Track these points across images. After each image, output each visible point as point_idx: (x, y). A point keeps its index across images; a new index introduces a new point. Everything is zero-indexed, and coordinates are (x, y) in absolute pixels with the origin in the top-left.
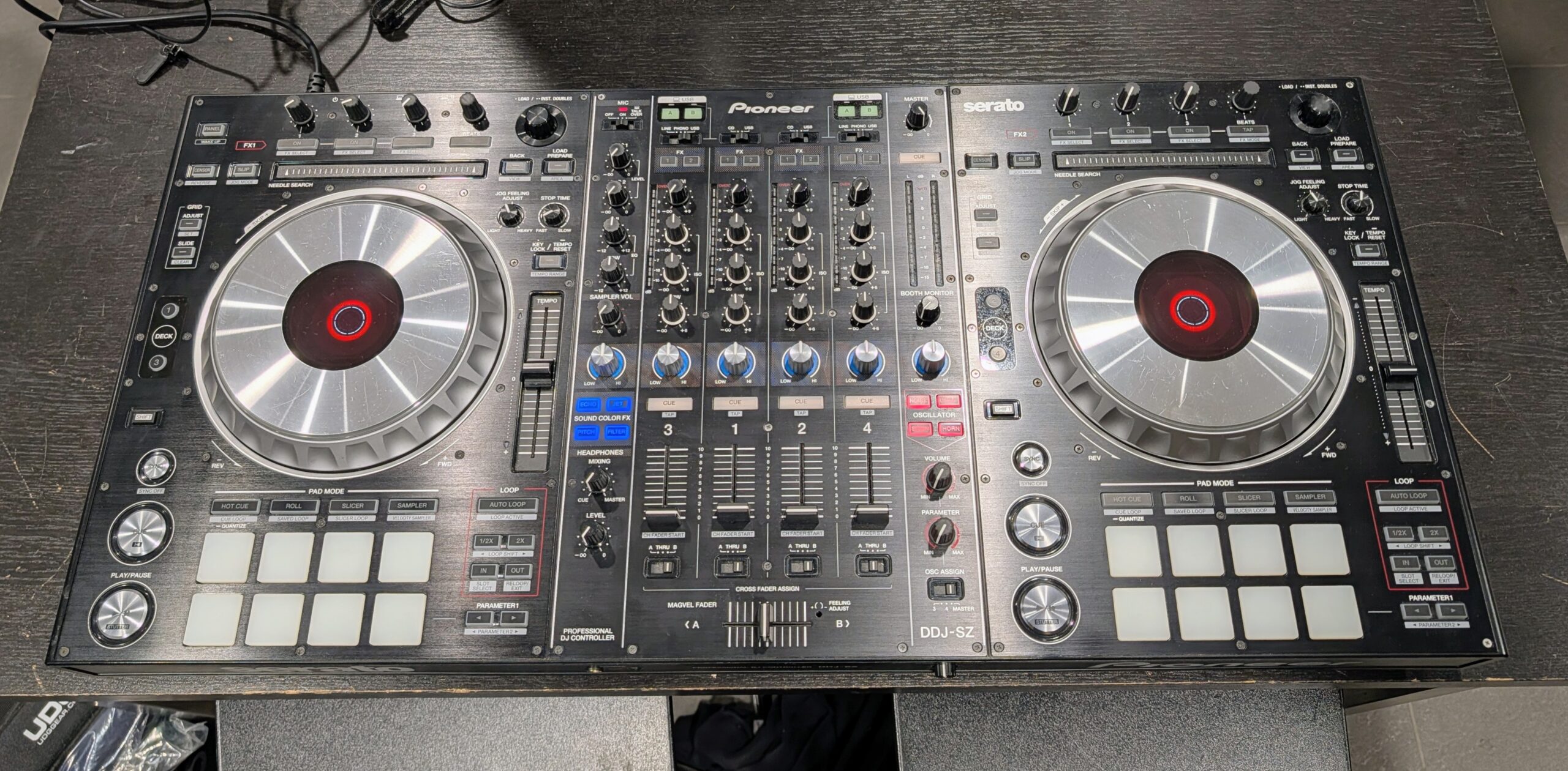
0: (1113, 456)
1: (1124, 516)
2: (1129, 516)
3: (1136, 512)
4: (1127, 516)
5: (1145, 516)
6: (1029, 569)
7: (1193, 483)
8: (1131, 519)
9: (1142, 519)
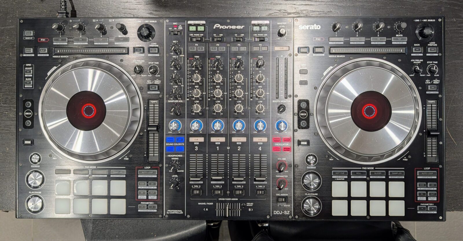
1: (338, 178)
3: (342, 177)
6: (307, 194)
7: (361, 168)
8: (340, 179)
9: (344, 179)
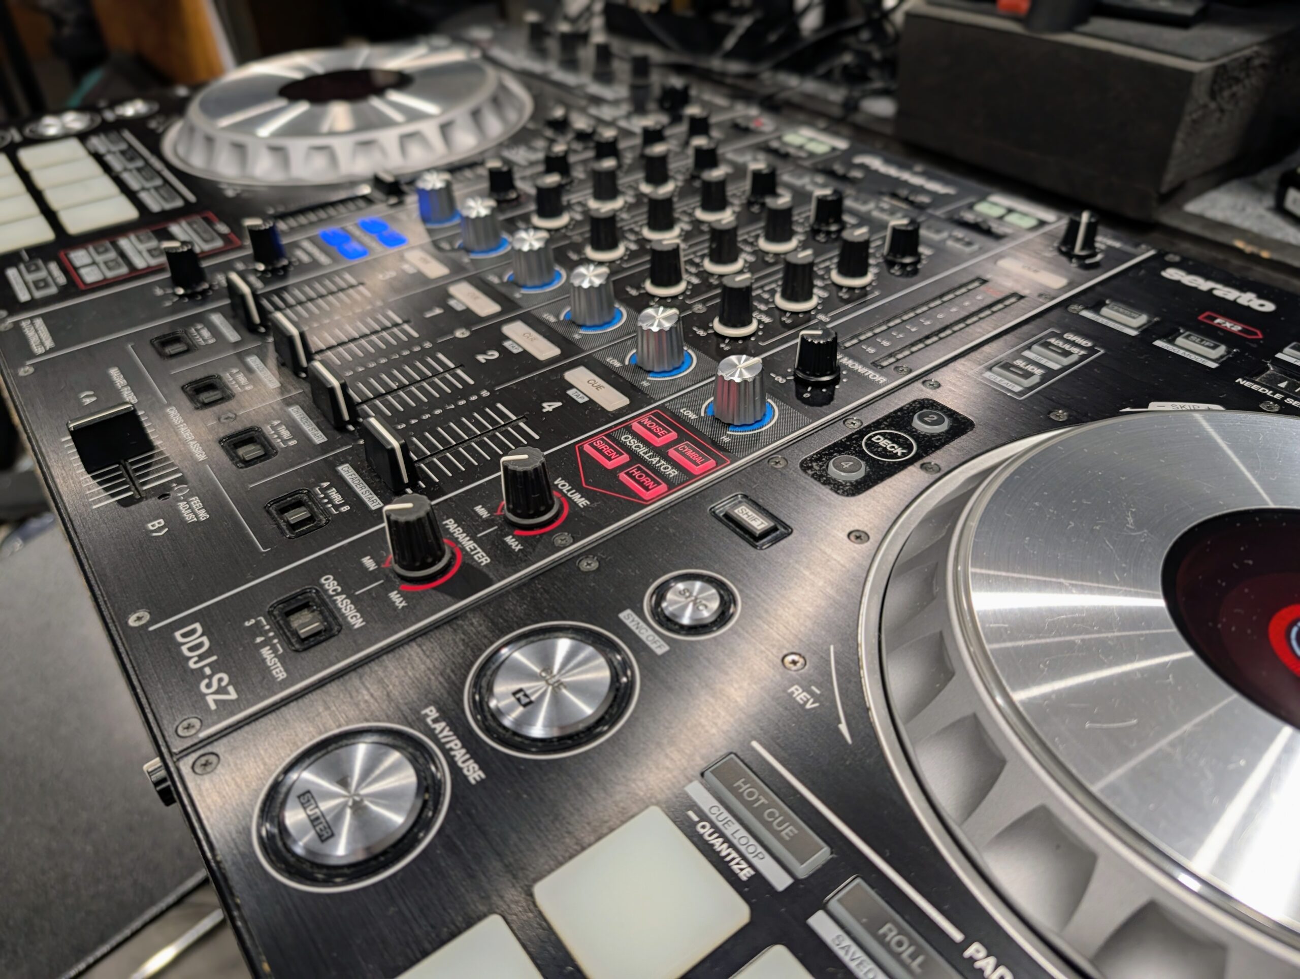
0: (843, 727)
1: (717, 830)
2: (727, 840)
3: (751, 848)
4: (722, 835)
5: (758, 877)
6: (435, 721)
7: (958, 936)
8: (723, 849)
9: (745, 874)
